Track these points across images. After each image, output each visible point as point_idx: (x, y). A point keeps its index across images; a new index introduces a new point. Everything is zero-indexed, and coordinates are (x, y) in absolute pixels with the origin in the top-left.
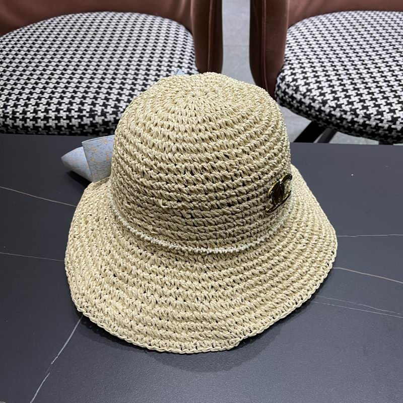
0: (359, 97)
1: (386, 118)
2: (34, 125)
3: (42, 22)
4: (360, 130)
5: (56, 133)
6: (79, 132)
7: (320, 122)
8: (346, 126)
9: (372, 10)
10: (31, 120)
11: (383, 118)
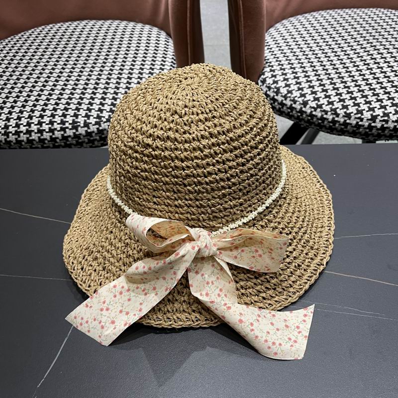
0: (339, 97)
1: (366, 116)
2: (16, 139)
3: (22, 33)
4: (342, 129)
5: (40, 146)
6: (63, 144)
7: (302, 123)
8: (328, 126)
9: (350, 8)
10: (13, 134)
11: (362, 117)
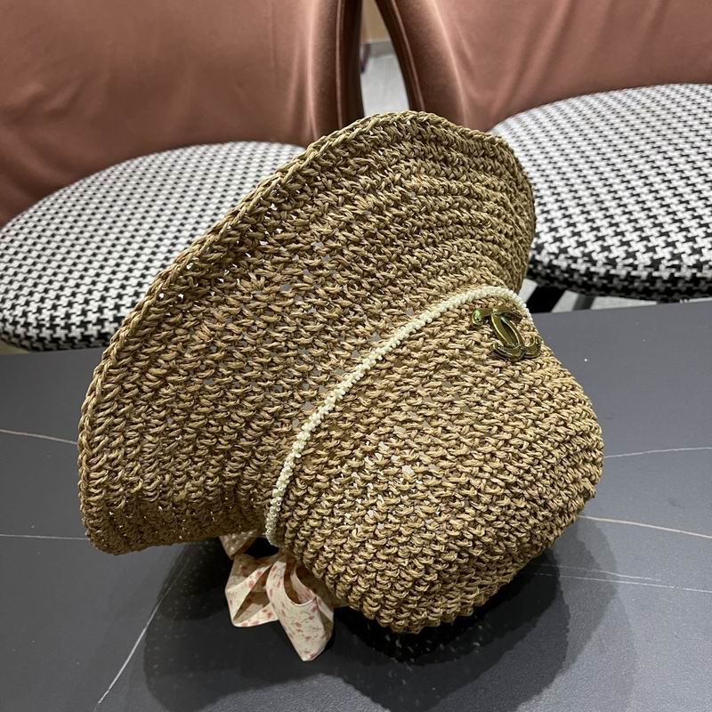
0: (595, 233)
1: (642, 261)
2: (82, 333)
3: (97, 175)
4: (604, 285)
8: (580, 282)
10: (78, 327)
11: (636, 263)
